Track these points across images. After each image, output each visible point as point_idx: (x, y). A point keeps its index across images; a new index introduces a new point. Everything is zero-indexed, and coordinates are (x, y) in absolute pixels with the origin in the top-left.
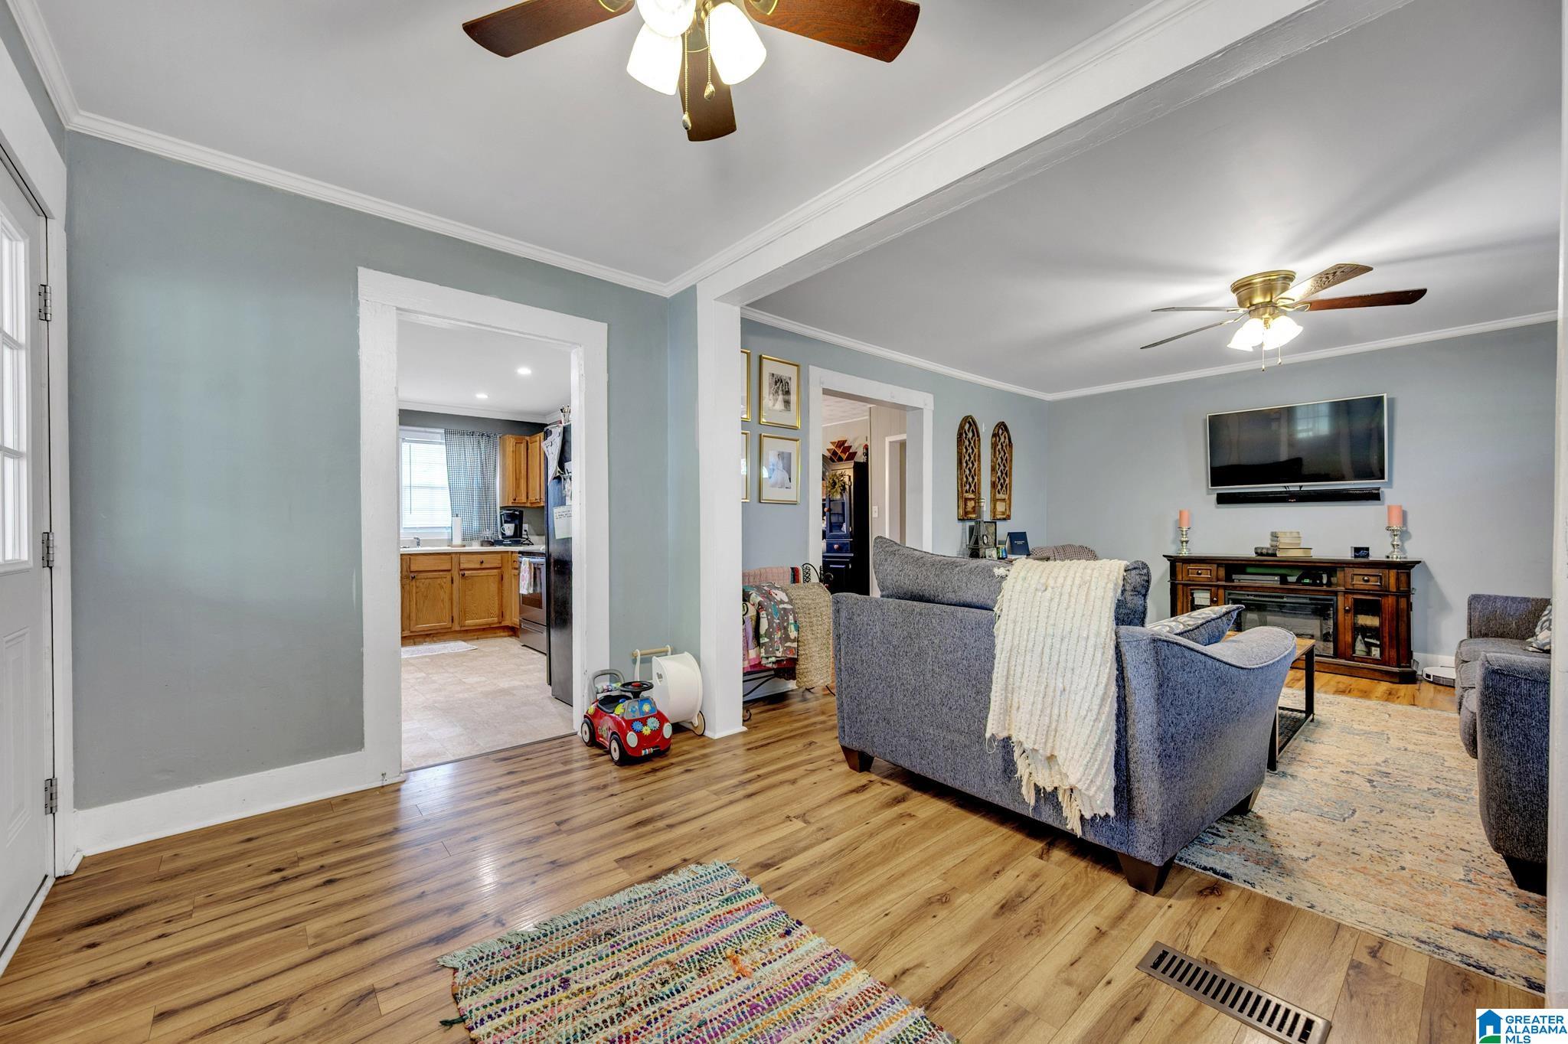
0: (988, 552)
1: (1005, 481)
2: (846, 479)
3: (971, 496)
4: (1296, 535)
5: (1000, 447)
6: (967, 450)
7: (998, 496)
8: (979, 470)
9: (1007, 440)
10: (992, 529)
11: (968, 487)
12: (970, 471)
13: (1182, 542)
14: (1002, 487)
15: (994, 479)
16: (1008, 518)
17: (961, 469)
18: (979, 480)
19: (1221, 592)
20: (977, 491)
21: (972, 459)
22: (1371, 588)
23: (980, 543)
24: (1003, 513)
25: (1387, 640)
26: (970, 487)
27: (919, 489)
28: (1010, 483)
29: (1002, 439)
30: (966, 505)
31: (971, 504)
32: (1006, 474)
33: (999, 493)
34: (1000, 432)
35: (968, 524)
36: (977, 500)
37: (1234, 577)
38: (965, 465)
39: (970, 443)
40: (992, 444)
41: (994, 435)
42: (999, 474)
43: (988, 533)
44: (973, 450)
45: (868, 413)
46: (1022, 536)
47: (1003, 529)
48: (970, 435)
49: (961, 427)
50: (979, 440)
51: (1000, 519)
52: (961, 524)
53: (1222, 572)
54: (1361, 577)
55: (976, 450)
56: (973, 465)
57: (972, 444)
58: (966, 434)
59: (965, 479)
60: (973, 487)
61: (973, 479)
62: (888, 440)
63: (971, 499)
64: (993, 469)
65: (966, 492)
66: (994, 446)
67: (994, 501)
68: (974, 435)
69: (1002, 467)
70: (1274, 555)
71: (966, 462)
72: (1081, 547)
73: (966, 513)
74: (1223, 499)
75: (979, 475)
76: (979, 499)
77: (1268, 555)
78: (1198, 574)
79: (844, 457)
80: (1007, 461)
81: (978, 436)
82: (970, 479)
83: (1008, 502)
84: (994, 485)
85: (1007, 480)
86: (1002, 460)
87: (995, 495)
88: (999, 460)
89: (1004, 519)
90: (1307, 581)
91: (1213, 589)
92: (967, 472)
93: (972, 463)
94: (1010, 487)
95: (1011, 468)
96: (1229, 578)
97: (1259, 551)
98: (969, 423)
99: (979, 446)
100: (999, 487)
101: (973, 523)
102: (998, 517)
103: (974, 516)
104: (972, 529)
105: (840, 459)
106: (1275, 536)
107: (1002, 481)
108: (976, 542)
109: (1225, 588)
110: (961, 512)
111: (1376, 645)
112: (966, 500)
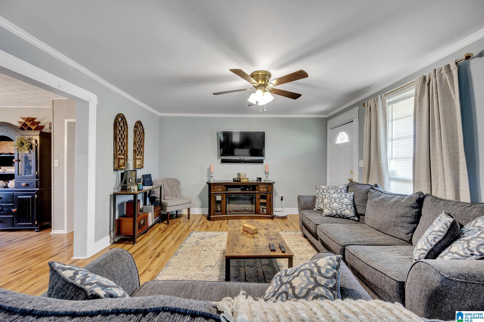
0: (132, 187)
1: (140, 149)
2: (33, 142)
3: (123, 157)
4: (245, 174)
5: (138, 133)
6: (120, 132)
7: (137, 157)
8: (127, 143)
9: (142, 130)
10: (134, 174)
11: (120, 152)
12: (122, 144)
13: (211, 177)
14: (139, 152)
15: (135, 149)
16: (142, 167)
17: (116, 142)
18: (127, 149)
19: (225, 195)
20: (126, 154)
21: (123, 137)
22: (265, 191)
23: (128, 182)
24: (140, 165)
25: (268, 207)
26: (122, 152)
27: (86, 152)
28: (143, 151)
29: (139, 129)
30: (119, 162)
31: (122, 161)
32: (141, 146)
33: (138, 155)
34: (139, 125)
35: (120, 172)
36: (126, 159)
37: (228, 189)
38: (118, 140)
39: (122, 128)
40: (134, 131)
41: (135, 127)
42: (138, 146)
43: (132, 176)
44: (123, 133)
45: (51, 103)
46: (149, 176)
47: (140, 174)
48: (122, 124)
49: (116, 119)
50: (127, 128)
51: (138, 168)
52: (116, 172)
53: (225, 188)
54: (262, 188)
55: (125, 133)
56: (124, 140)
57: (123, 129)
58: (119, 123)
59: (118, 148)
60: (123, 152)
61: (124, 148)
62: (66, 121)
63: (122, 159)
64: (135, 144)
65: (119, 155)
66: (135, 132)
67: (135, 159)
68: (124, 124)
69: (139, 143)
70: (240, 181)
71: (119, 138)
72: (174, 179)
73: (119, 166)
74: (223, 161)
75: (127, 146)
76: (127, 159)
77: (238, 181)
78: (218, 189)
79: (33, 128)
80: (142, 140)
81: (127, 125)
82: (122, 148)
83: (142, 160)
84: (135, 151)
85: (142, 149)
86: (139, 139)
87: (135, 157)
88: (138, 139)
89: (140, 168)
90: (248, 189)
91: (222, 194)
92: (120, 144)
93: (123, 139)
94: (143, 153)
95: (143, 144)
96: (227, 190)
97: (235, 179)
98: (121, 117)
99: (127, 131)
100: (138, 152)
101: (123, 171)
102: (137, 167)
103: (124, 167)
104: (122, 175)
105: (30, 129)
106: (239, 174)
107: (139, 150)
108: (125, 182)
109: (226, 193)
110: (116, 166)
111: (265, 208)
112: (119, 159)
